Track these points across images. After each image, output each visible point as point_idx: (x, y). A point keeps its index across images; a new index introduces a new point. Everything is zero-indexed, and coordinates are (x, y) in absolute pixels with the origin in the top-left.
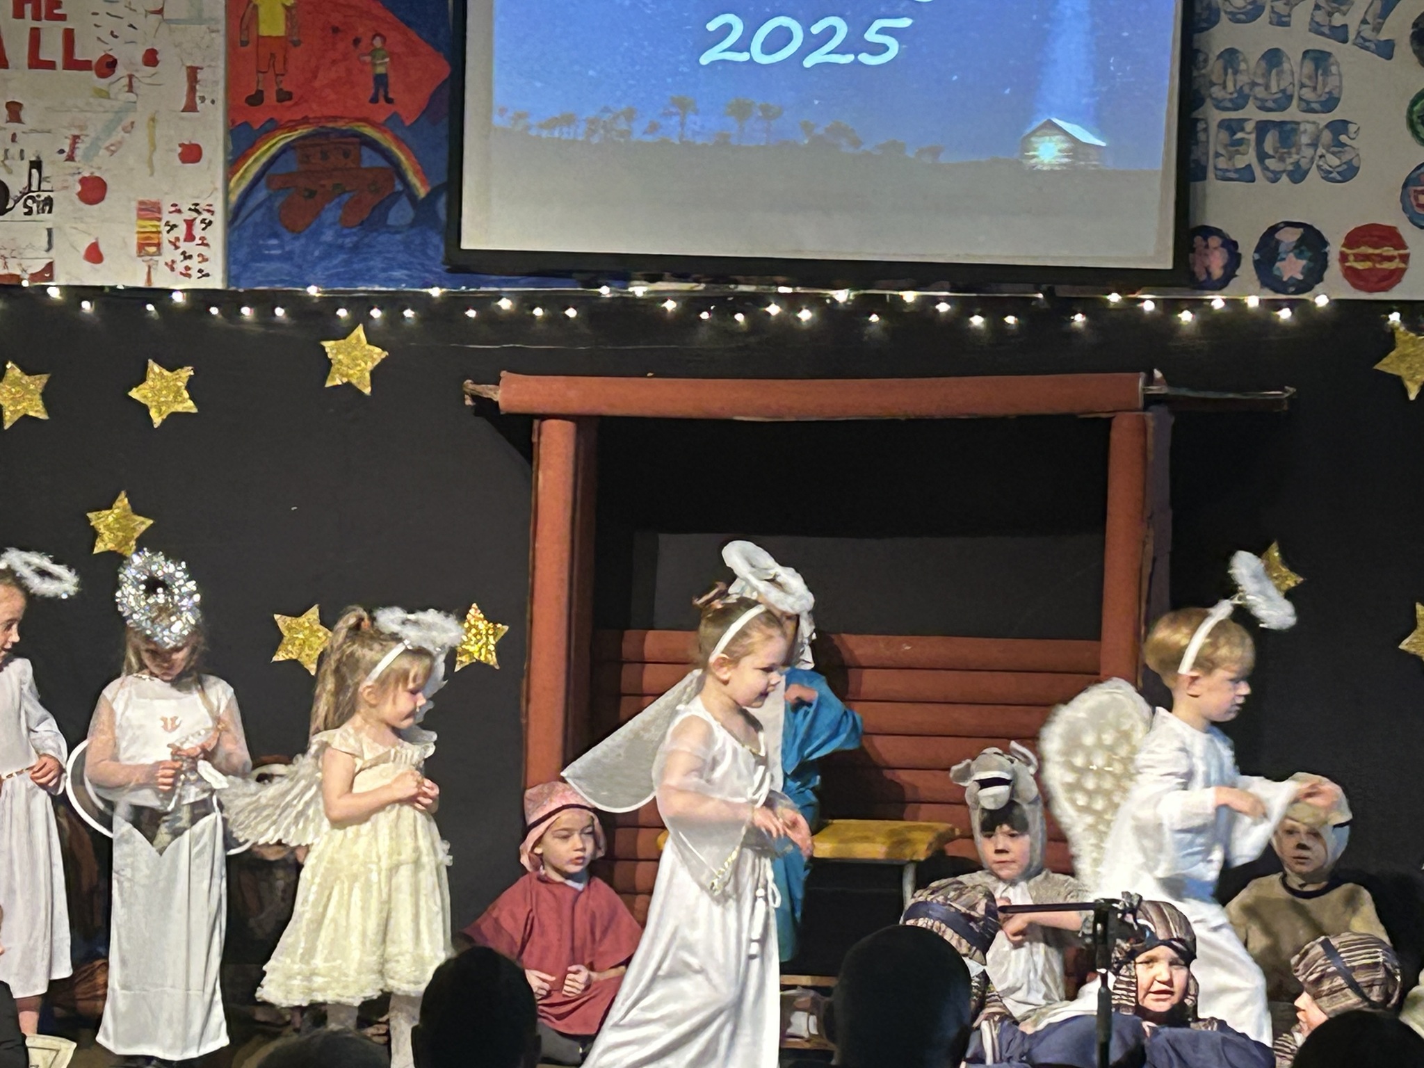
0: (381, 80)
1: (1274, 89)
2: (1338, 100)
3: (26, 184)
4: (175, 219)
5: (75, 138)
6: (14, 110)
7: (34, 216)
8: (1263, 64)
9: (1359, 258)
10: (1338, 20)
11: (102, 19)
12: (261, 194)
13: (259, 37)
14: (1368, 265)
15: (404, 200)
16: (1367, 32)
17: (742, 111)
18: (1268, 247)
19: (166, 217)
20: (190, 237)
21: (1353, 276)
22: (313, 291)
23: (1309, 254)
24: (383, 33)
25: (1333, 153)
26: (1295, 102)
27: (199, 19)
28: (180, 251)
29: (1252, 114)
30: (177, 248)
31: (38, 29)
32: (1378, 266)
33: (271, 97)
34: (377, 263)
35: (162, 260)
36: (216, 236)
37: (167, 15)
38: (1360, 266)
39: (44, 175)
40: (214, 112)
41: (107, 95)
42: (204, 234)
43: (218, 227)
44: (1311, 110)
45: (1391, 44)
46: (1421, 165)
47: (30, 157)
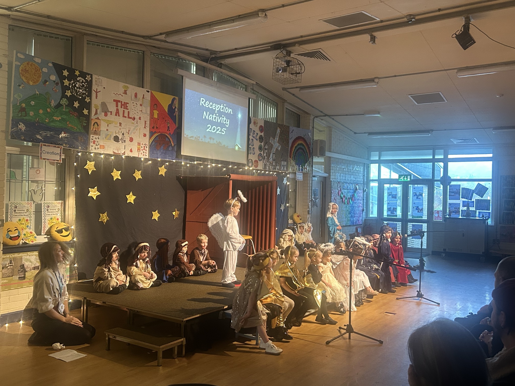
0: (168, 127)
3: (122, 137)
5: (129, 130)
6: (120, 124)
7: (123, 143)
11: (133, 110)
12: (153, 144)
13: (154, 118)
15: (171, 146)
16: (256, 137)
17: (210, 138)
19: (141, 145)
20: (144, 149)
21: (254, 166)
22: (159, 159)
23: (251, 163)
24: (169, 120)
25: (253, 151)
27: (146, 113)
28: (143, 151)
31: (124, 110)
32: (256, 165)
33: (155, 128)
34: (167, 156)
35: (141, 152)
36: (147, 149)
37: (143, 112)
39: (124, 136)
40: (148, 129)
41: (134, 124)
42: (146, 149)
43: (148, 148)
44: (252, 146)
45: (257, 139)
46: (259, 153)
47: (122, 132)
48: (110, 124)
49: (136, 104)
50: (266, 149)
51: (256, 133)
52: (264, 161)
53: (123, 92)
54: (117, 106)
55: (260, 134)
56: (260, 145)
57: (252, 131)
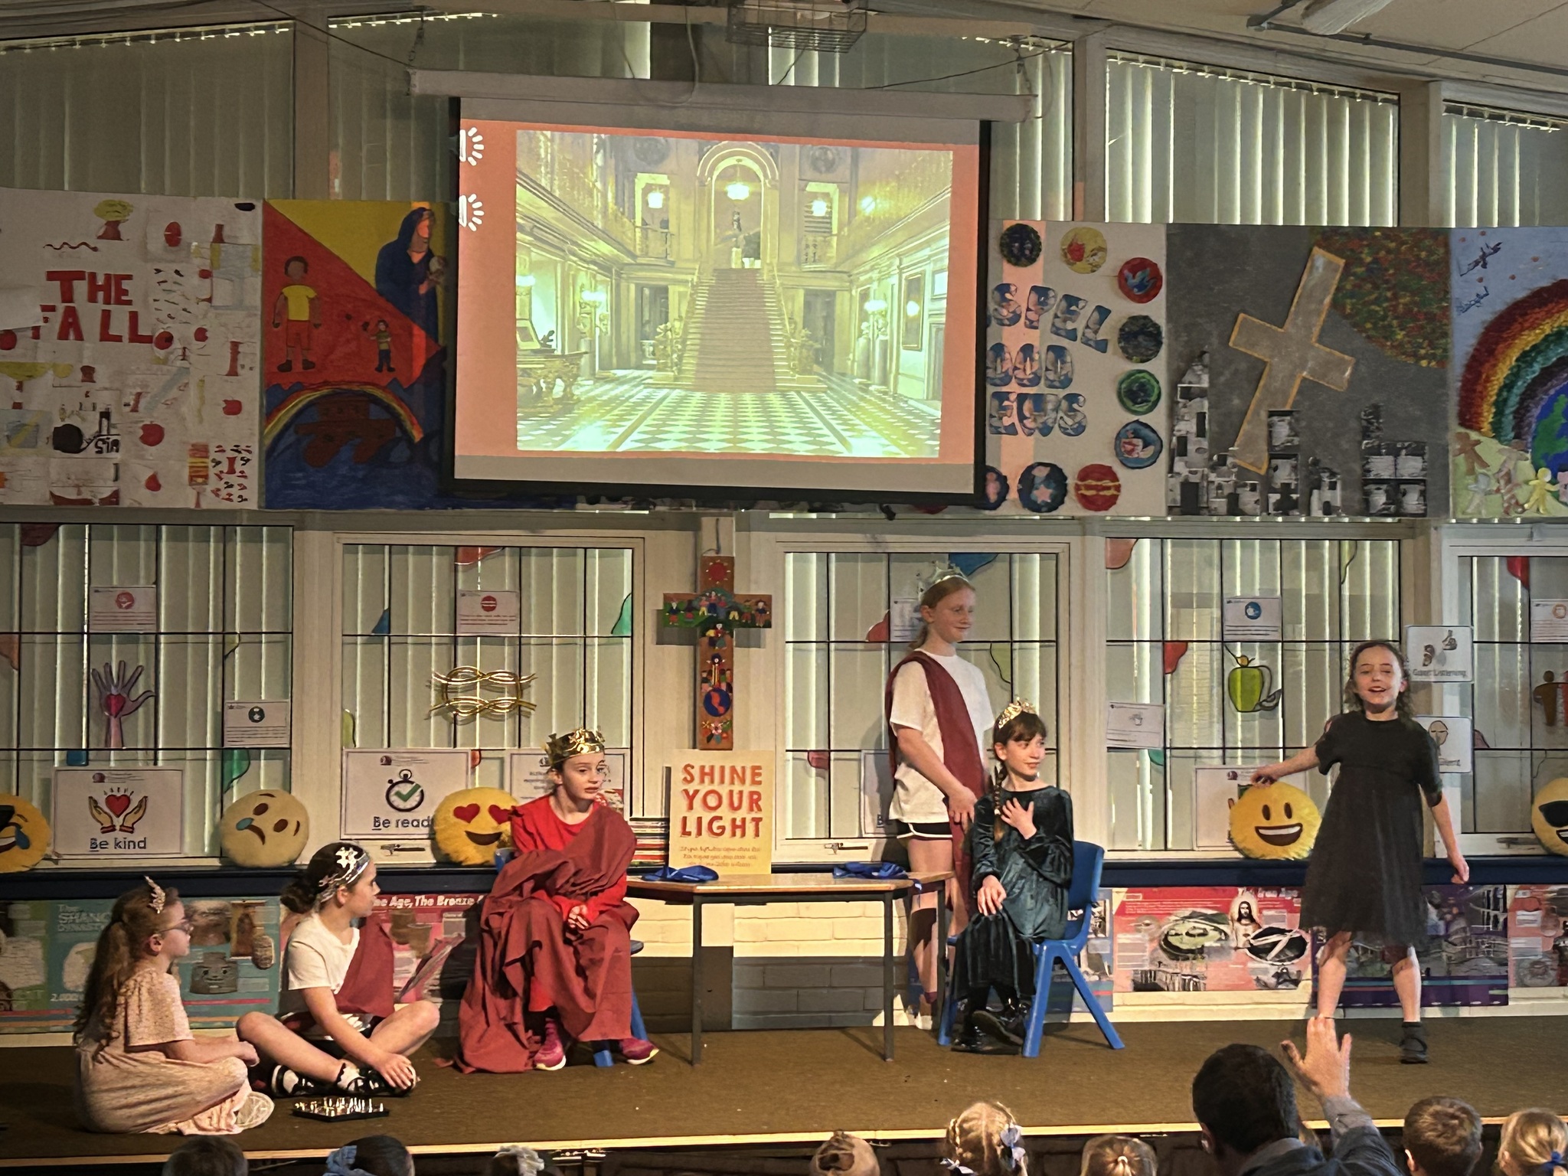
0: (385, 356)
1: (1028, 371)
2: (1071, 380)
3: (97, 428)
4: (219, 457)
5: (139, 395)
7: (105, 454)
8: (1021, 355)
9: (1089, 488)
10: (1070, 326)
11: (161, 305)
13: (289, 321)
14: (1093, 492)
15: (403, 443)
16: (1090, 334)
18: (1027, 478)
19: (213, 455)
20: (232, 471)
21: (1082, 499)
23: (1053, 485)
24: (387, 319)
25: (1069, 416)
26: (1043, 381)
27: (239, 305)
28: (223, 482)
30: (221, 479)
31: (109, 311)
32: (1102, 493)
33: (298, 367)
35: (209, 488)
36: (253, 470)
37: (216, 302)
38: (1089, 493)
39: (113, 421)
40: (252, 378)
41: (165, 361)
42: (244, 468)
43: (255, 463)
44: (1051, 387)
45: (1105, 342)
46: (1127, 425)
47: (101, 408)
48: (30, 377)
49: (177, 272)
50: (1188, 394)
51: (1086, 313)
52: (1179, 466)
53: (101, 233)
54: (67, 296)
55: (1124, 309)
56: (1130, 375)
57: (1051, 301)
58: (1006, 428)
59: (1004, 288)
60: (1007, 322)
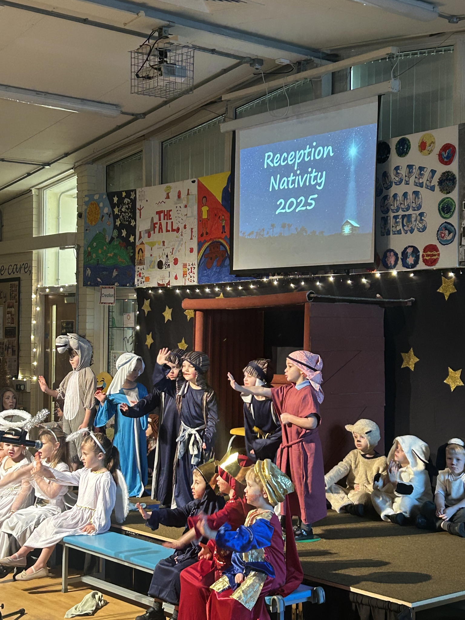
0: (224, 226)
1: (406, 205)
2: (421, 206)
3: (165, 261)
5: (173, 249)
7: (167, 269)
8: (403, 197)
9: (428, 256)
10: (421, 181)
11: (177, 218)
12: (203, 259)
13: (203, 219)
14: (429, 257)
15: (228, 258)
16: (428, 183)
18: (404, 253)
19: (188, 267)
20: (191, 272)
21: (425, 261)
23: (415, 256)
24: (224, 214)
25: (420, 223)
26: (411, 208)
27: (193, 216)
29: (401, 213)
30: (189, 275)
31: (167, 222)
32: (432, 258)
33: (205, 234)
34: (223, 276)
35: (187, 278)
36: (196, 271)
37: (188, 216)
38: (427, 258)
39: (168, 259)
40: (195, 240)
41: (179, 237)
42: (194, 271)
43: (196, 269)
44: (415, 210)
45: (434, 186)
46: (442, 224)
47: (166, 254)
48: (153, 246)
49: (180, 207)
53: (166, 197)
54: (160, 220)
55: (442, 169)
56: (443, 200)
57: (414, 171)
58: (398, 231)
59: (397, 168)
60: (398, 183)
